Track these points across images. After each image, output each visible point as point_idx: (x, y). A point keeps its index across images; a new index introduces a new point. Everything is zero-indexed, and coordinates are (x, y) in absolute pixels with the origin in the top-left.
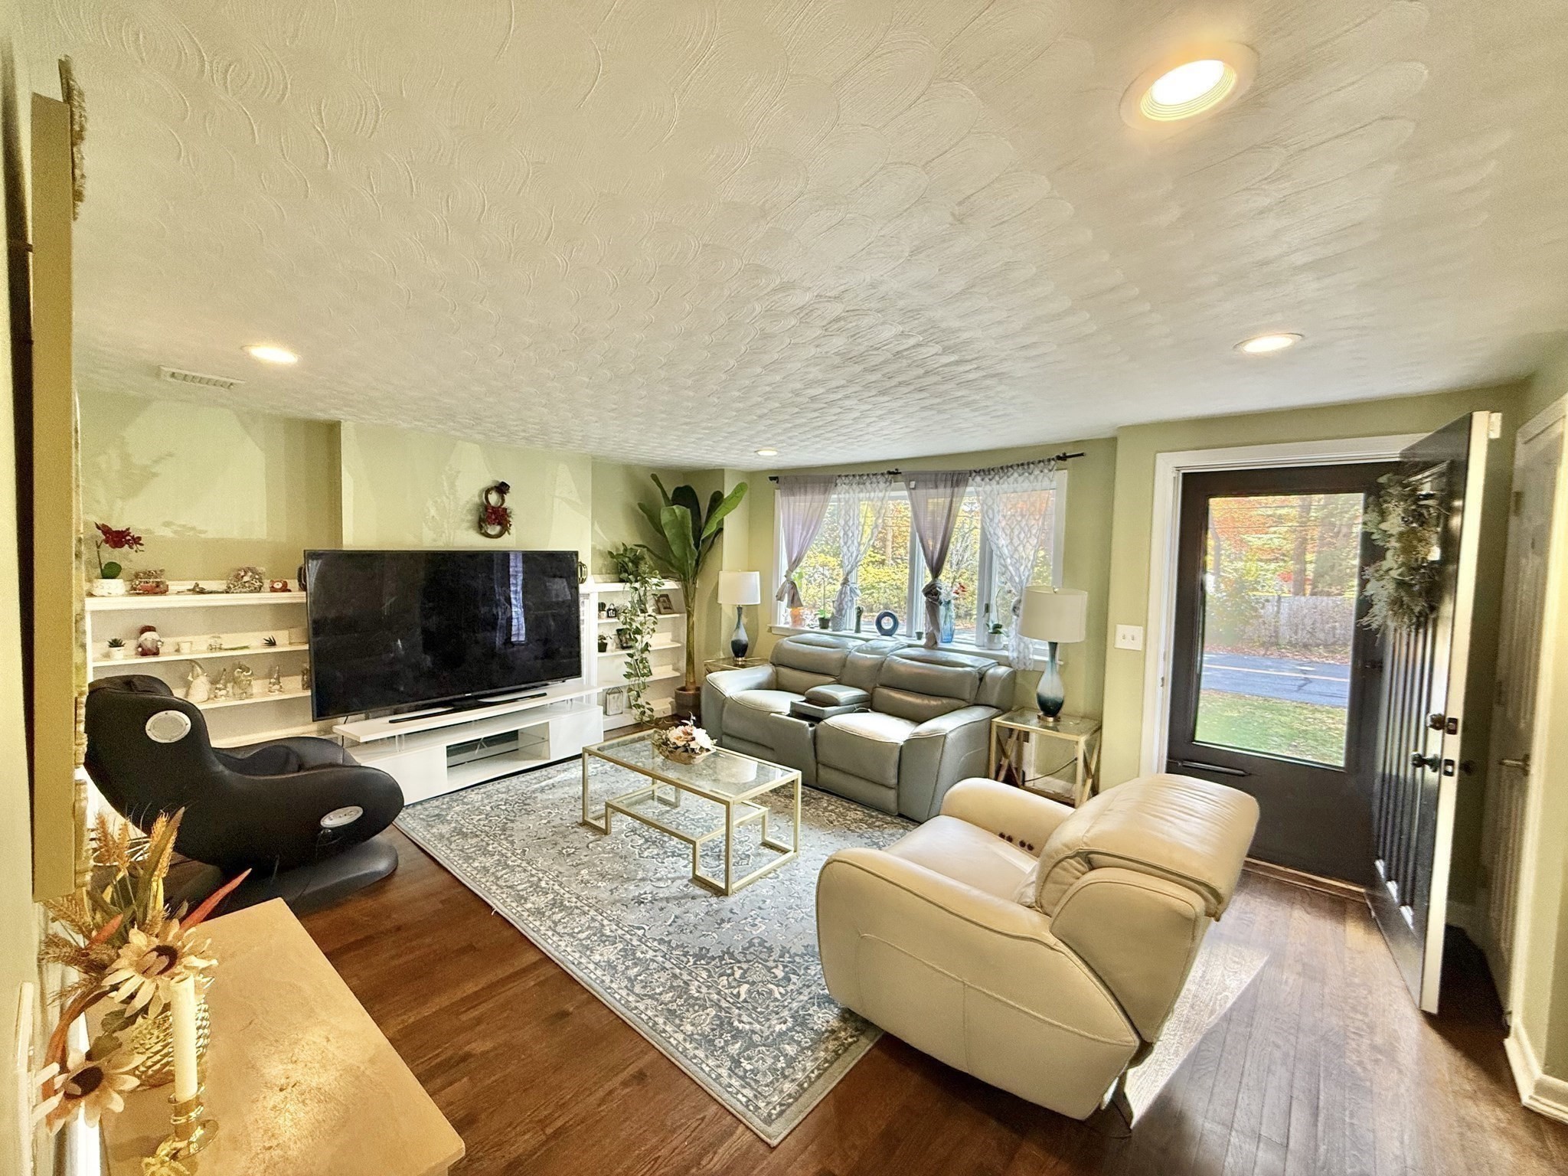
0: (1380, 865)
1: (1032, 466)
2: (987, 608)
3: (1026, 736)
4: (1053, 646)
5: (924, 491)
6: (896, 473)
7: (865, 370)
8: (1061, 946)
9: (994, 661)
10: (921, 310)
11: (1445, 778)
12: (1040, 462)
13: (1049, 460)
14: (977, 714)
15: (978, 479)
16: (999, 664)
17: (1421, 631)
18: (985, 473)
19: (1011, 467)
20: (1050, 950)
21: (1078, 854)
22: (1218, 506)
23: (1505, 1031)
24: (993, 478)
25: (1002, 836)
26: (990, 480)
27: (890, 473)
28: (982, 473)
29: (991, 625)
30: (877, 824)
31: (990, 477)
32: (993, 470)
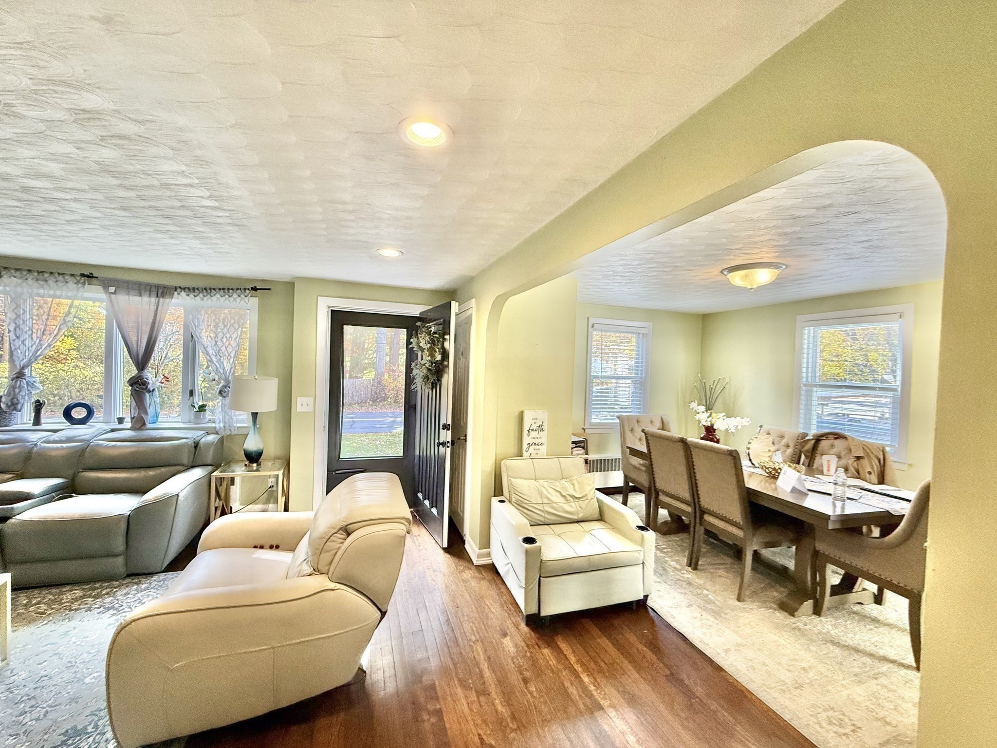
0: (420, 495)
1: (231, 291)
2: (192, 393)
3: (232, 481)
4: (255, 415)
5: (126, 297)
6: (90, 276)
7: (120, 186)
8: (339, 586)
9: (204, 432)
10: (212, 163)
11: (447, 448)
12: (238, 289)
13: (245, 289)
14: (197, 473)
15: (183, 294)
16: (208, 434)
17: (434, 390)
18: (191, 290)
19: (214, 289)
20: (333, 592)
21: (341, 529)
22: (348, 330)
23: (463, 542)
24: (198, 295)
25: (255, 547)
26: (195, 296)
27: (83, 275)
28: (187, 290)
29: (197, 407)
30: (104, 592)
31: (195, 294)
32: (198, 289)
